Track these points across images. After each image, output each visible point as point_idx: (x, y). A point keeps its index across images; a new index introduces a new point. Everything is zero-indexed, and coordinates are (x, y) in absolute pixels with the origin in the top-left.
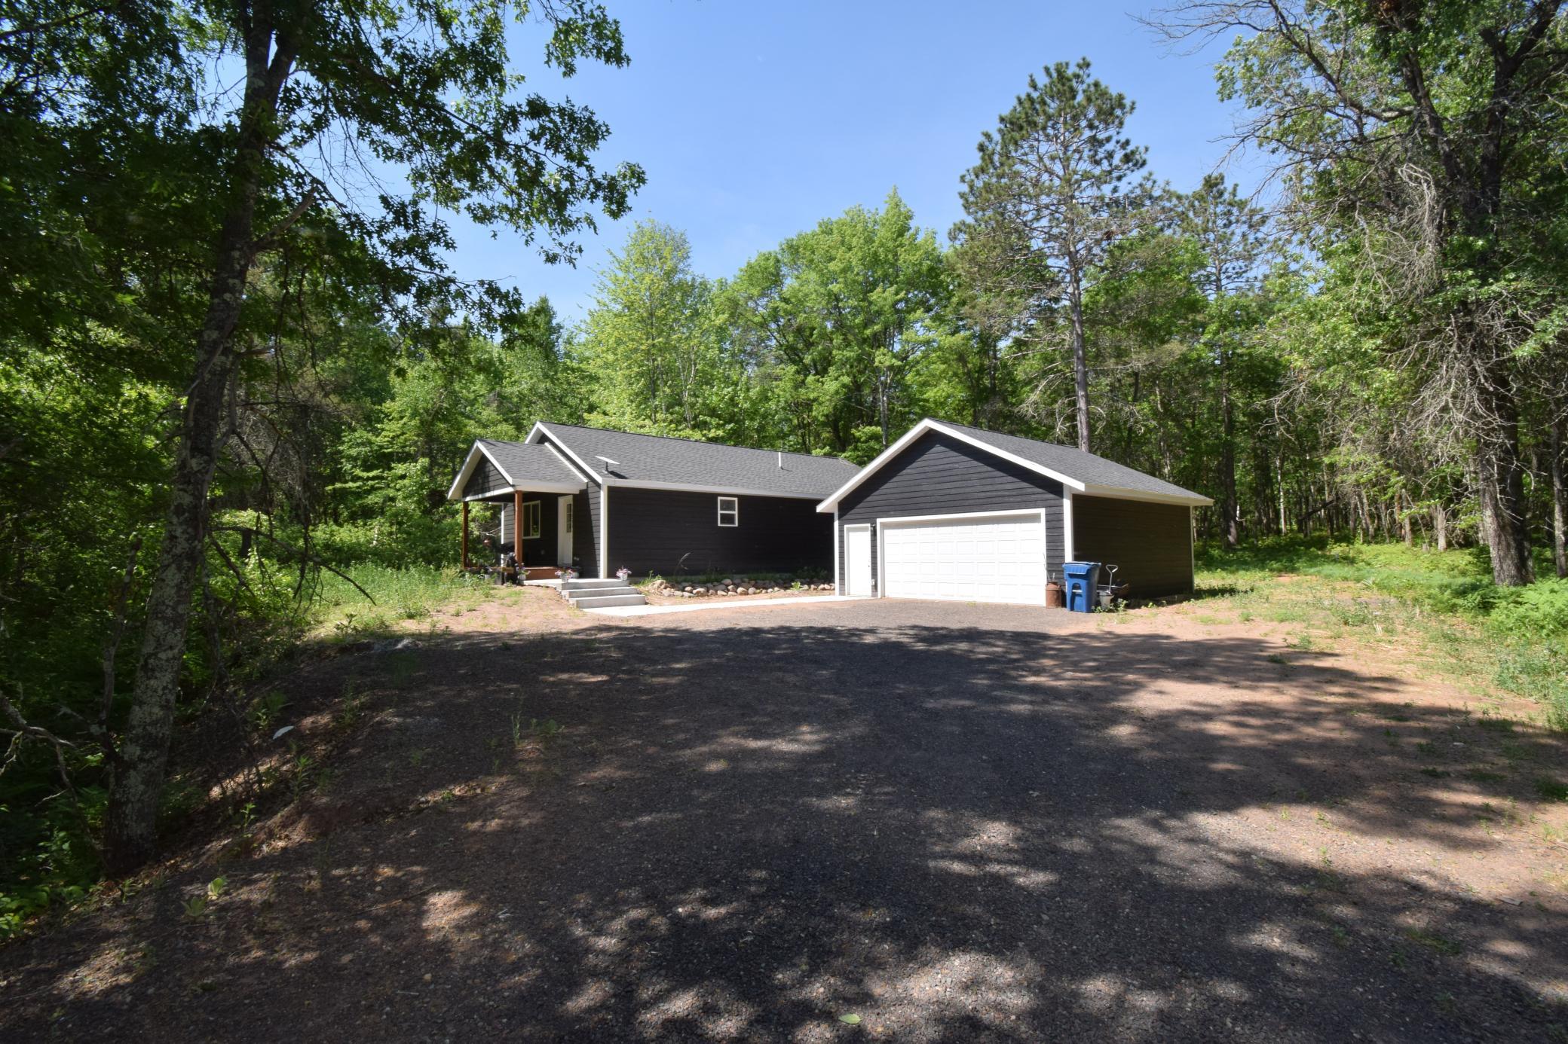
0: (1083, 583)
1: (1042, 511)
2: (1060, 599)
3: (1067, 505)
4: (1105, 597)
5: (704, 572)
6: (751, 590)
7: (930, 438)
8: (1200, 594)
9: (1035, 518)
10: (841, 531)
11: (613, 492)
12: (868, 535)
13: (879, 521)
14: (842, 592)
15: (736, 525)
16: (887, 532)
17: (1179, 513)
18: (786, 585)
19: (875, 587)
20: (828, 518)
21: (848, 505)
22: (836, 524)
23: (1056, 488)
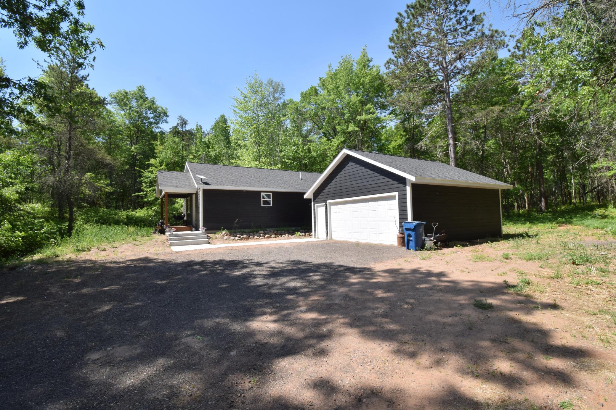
0: (412, 233)
1: (396, 194)
2: (404, 242)
3: (408, 189)
4: (429, 242)
5: (250, 228)
6: (273, 236)
7: (348, 159)
8: (507, 237)
9: (393, 198)
10: (314, 207)
11: (205, 191)
12: (324, 208)
13: (328, 201)
14: (315, 237)
15: (271, 205)
16: (332, 207)
17: (492, 193)
18: (292, 233)
19: (327, 234)
20: (309, 200)
21: (317, 194)
22: (312, 203)
23: (403, 181)
